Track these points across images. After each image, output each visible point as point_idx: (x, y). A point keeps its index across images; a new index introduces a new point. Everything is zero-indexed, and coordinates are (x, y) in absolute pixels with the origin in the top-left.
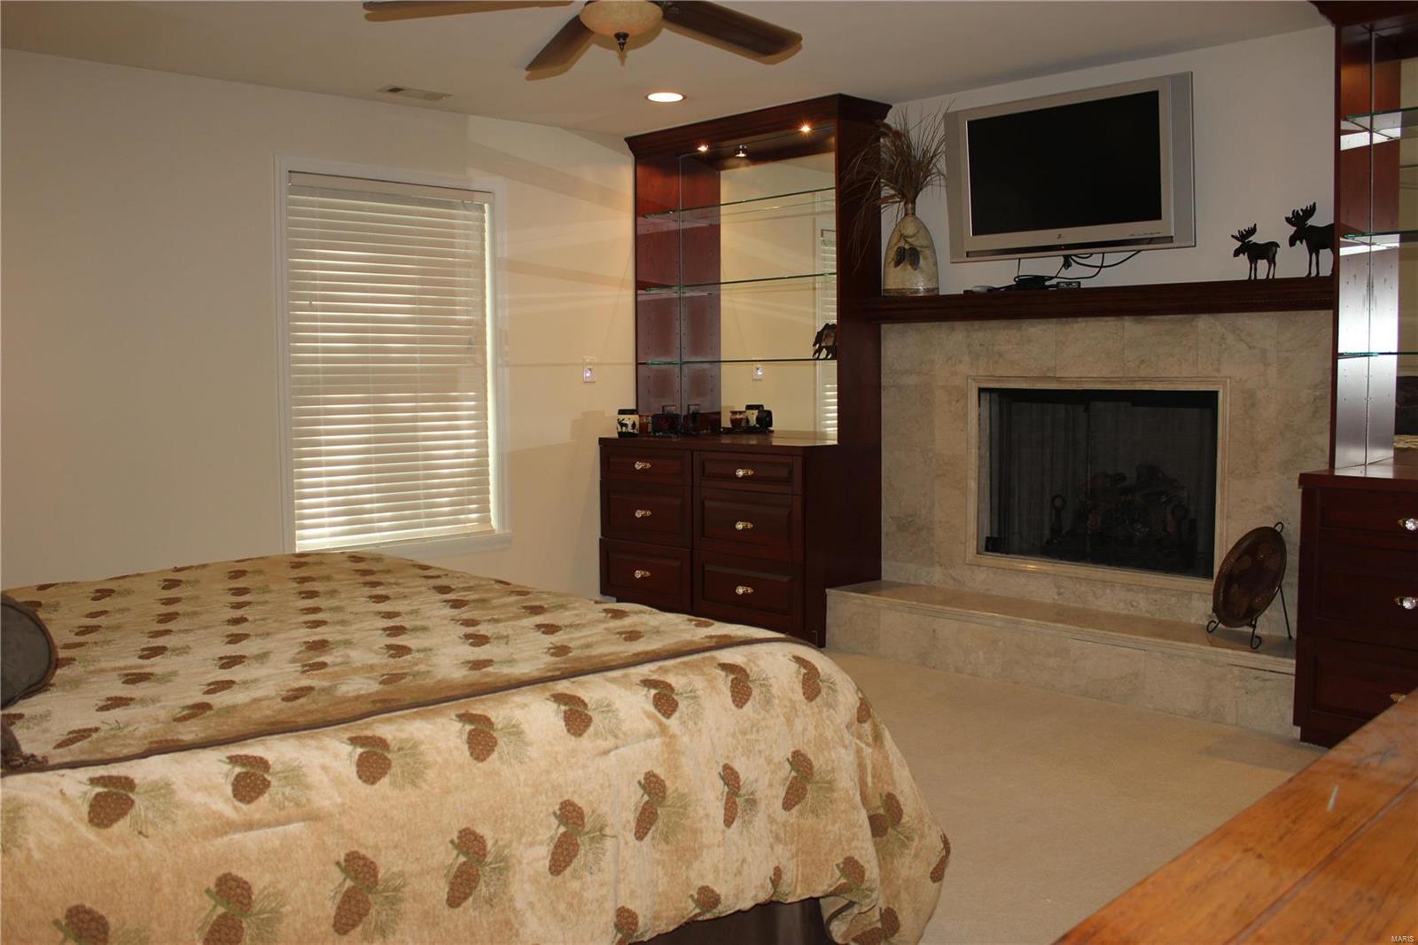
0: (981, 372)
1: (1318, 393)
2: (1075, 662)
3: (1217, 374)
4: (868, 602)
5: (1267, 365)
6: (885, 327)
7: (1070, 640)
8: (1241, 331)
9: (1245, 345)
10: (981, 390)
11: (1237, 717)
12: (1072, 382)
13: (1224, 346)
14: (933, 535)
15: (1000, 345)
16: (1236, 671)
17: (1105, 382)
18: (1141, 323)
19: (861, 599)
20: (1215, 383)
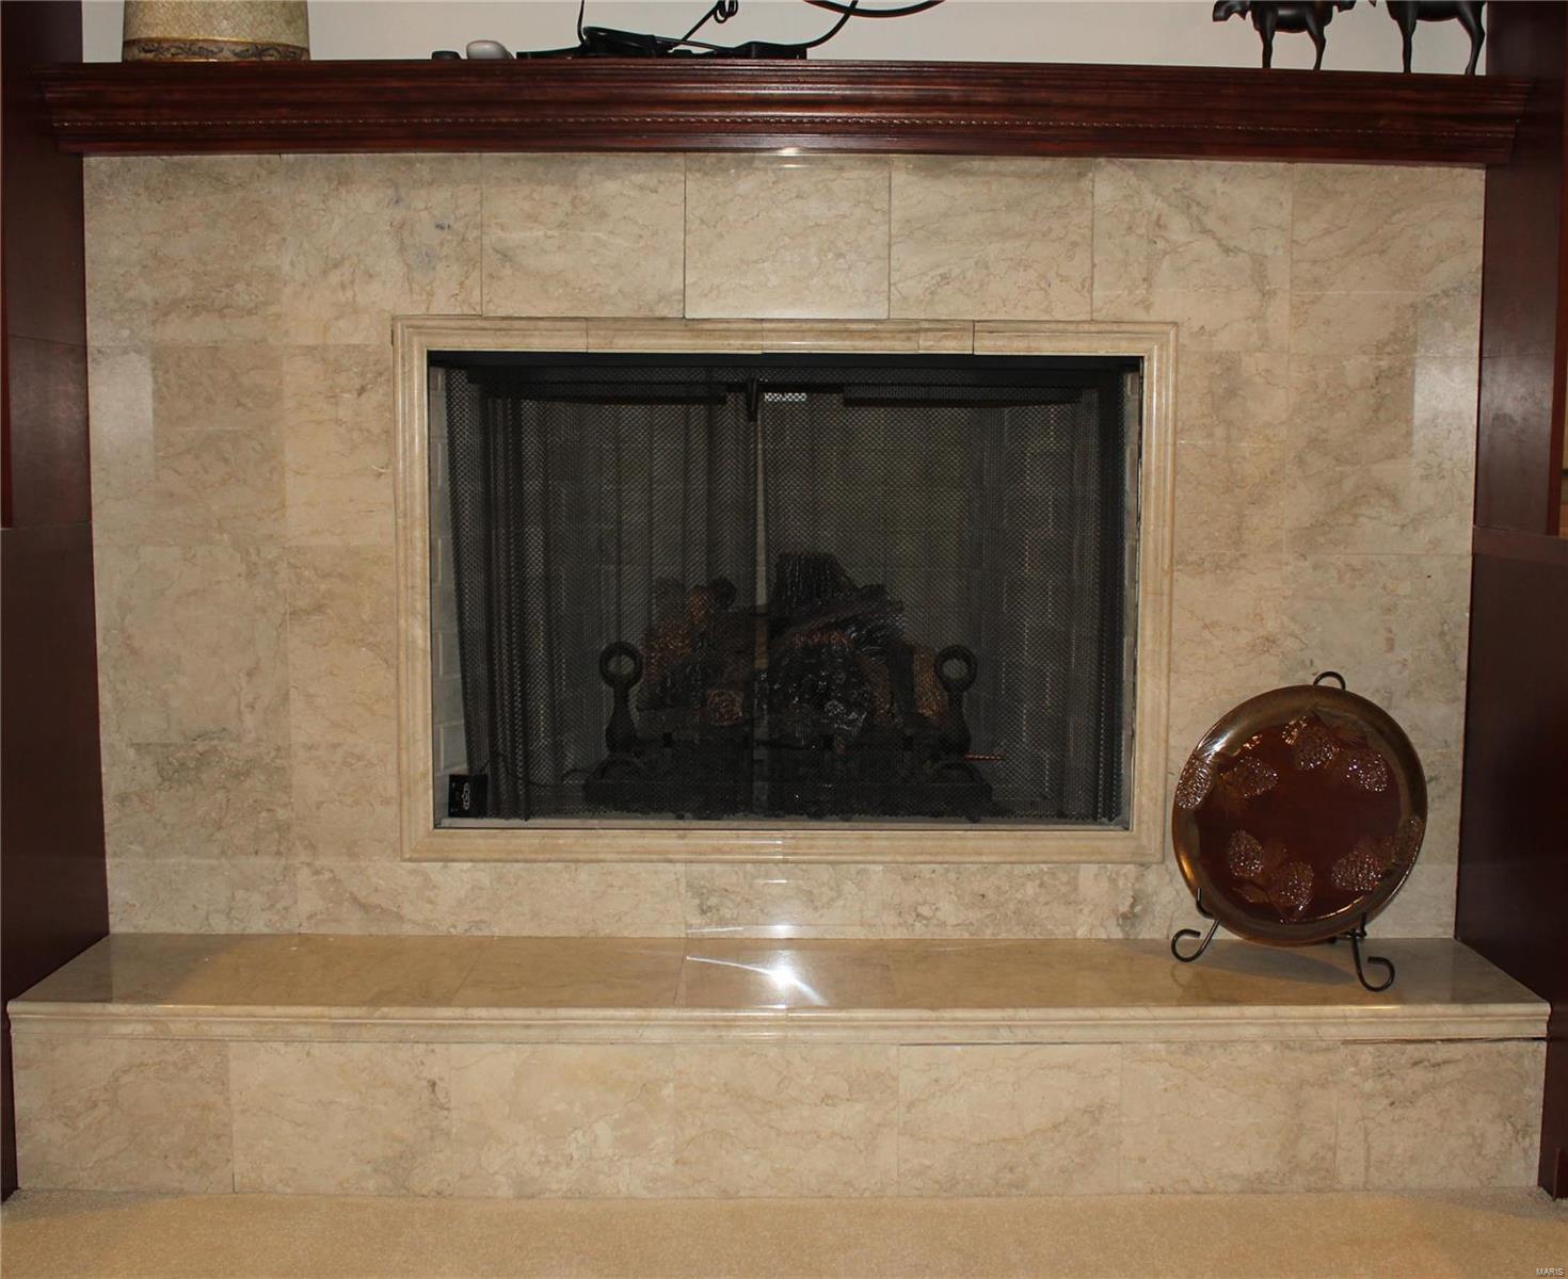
0: (441, 305)
1: (1384, 364)
2: (910, 1106)
3: (1140, 315)
4: (179, 1028)
5: (1267, 295)
6: (97, 167)
7: (893, 1051)
8: (1207, 209)
9: (1213, 244)
10: (436, 359)
11: (1367, 1169)
12: (726, 333)
13: (1161, 245)
14: (287, 788)
15: (502, 227)
16: (1367, 1055)
17: (830, 333)
18: (938, 177)
19: (147, 1019)
20: (1136, 336)
